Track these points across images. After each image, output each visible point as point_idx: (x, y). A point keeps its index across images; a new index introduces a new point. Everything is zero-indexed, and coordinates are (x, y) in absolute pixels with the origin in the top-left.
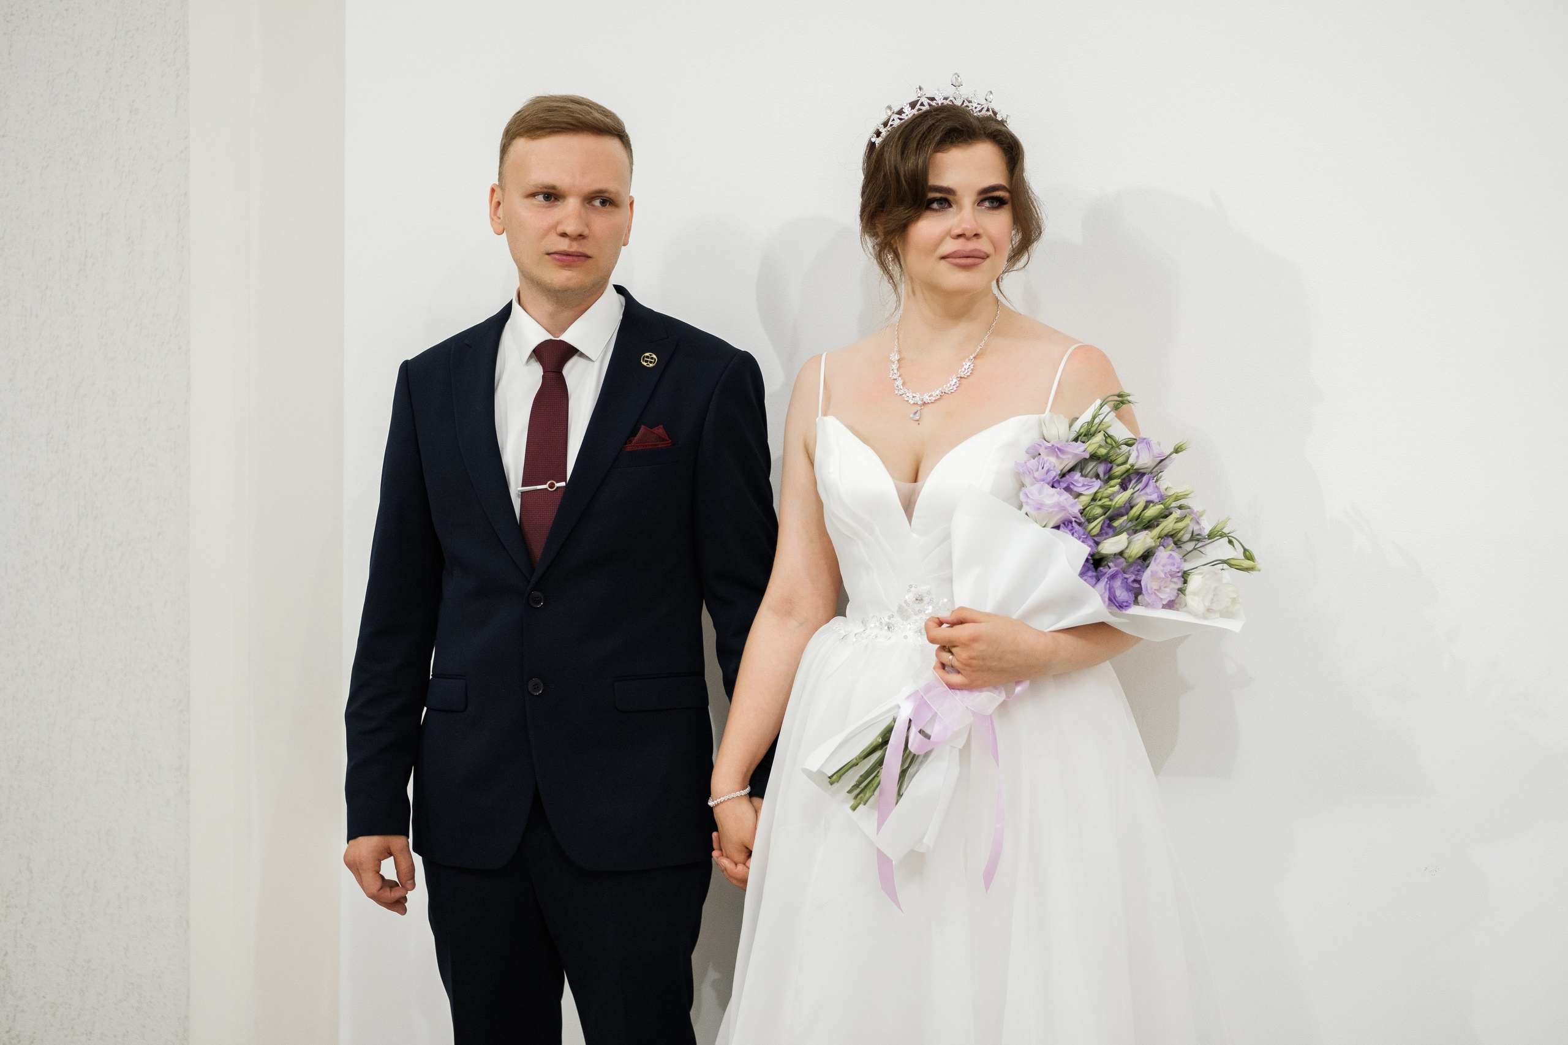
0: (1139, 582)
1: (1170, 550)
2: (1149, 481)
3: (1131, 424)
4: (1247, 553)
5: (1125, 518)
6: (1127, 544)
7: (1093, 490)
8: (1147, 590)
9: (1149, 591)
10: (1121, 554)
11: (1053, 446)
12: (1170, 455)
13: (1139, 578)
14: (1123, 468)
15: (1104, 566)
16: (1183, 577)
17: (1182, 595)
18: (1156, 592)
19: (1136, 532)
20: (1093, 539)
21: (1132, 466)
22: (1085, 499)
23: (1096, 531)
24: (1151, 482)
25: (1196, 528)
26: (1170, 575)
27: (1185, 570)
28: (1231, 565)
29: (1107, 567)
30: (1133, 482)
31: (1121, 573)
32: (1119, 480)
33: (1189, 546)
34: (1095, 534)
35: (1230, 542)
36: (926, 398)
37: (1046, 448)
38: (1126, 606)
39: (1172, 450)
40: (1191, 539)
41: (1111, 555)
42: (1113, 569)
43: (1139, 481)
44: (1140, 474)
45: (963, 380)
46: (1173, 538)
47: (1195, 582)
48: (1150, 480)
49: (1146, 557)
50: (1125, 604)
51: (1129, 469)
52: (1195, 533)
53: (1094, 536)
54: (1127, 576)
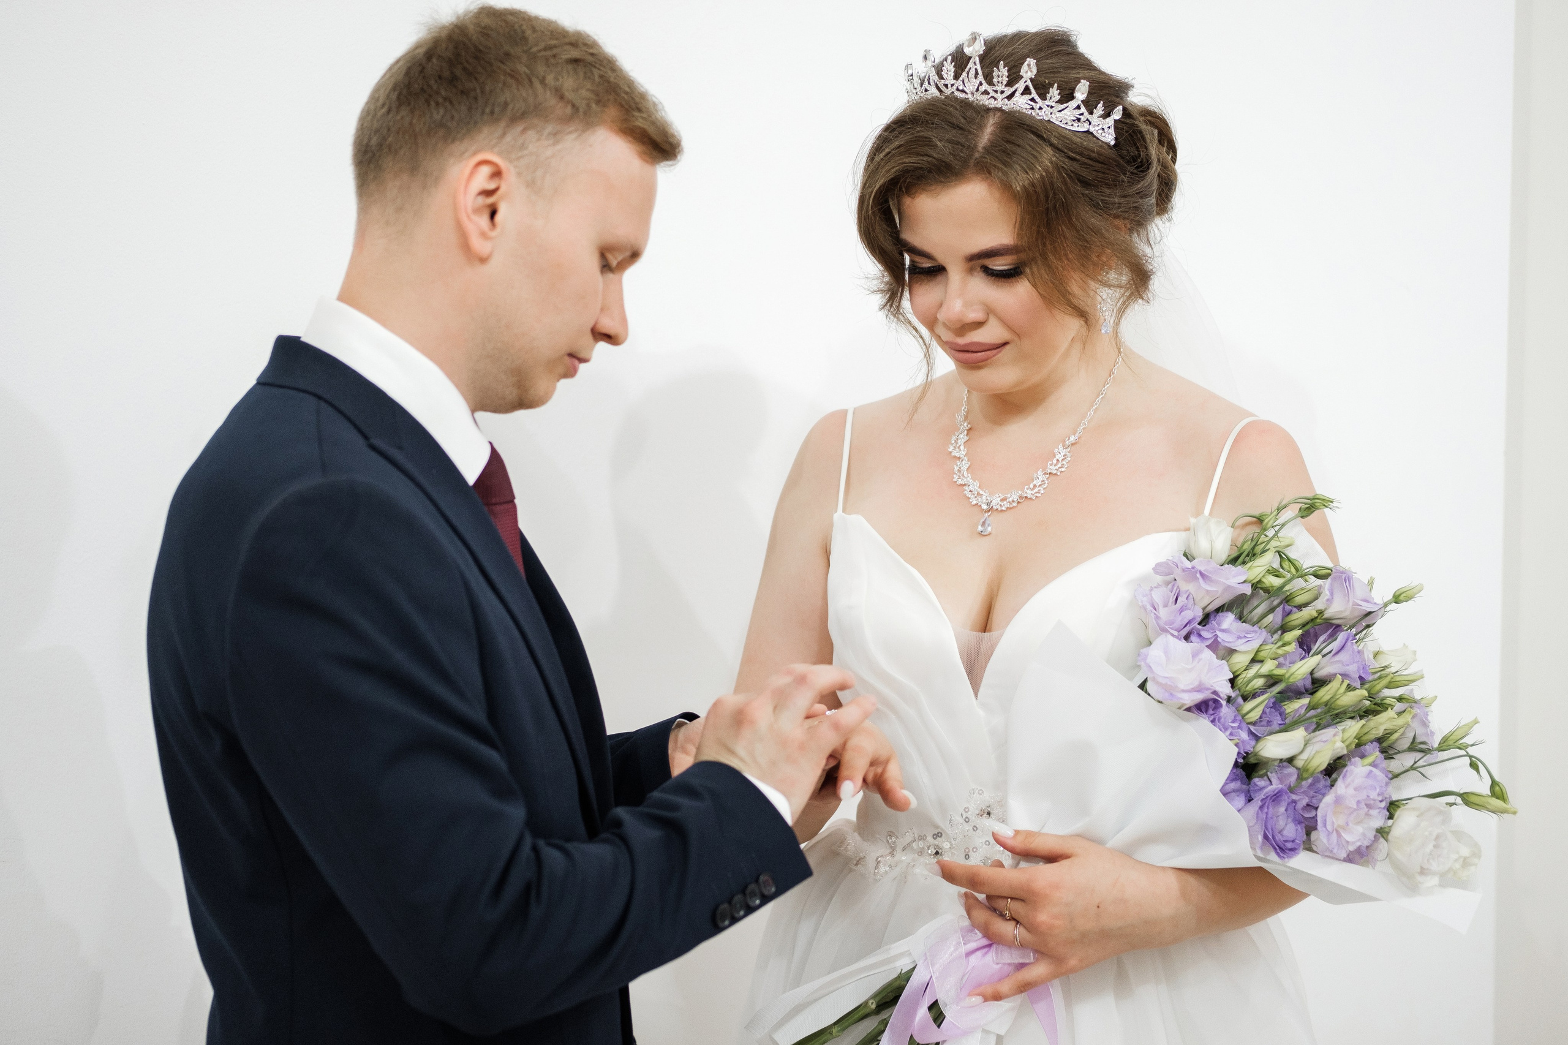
0: (1312, 807)
1: (1370, 765)
2: (1346, 642)
3: (1327, 542)
4: (1497, 788)
5: (1305, 701)
6: (1302, 746)
7: (1255, 645)
8: (1325, 825)
9: (1329, 827)
10: (1291, 760)
11: (1193, 568)
12: (1386, 605)
13: (1314, 802)
14: (1308, 613)
15: (1261, 776)
16: (1388, 810)
17: (1382, 840)
18: (1340, 830)
19: (1319, 727)
20: (1249, 729)
21: (1320, 613)
22: (1241, 660)
23: (1254, 716)
24: (1349, 643)
25: (1420, 731)
26: (1366, 805)
27: (1394, 798)
28: (1467, 803)
29: (1265, 778)
30: (1321, 639)
31: (1286, 793)
32: (1300, 632)
33: (1408, 759)
34: (1253, 720)
35: (1474, 766)
36: (996, 501)
37: (1184, 570)
38: (1291, 850)
39: (1390, 597)
40: (1413, 747)
41: (1275, 760)
42: (1276, 785)
43: (1333, 637)
44: (1332, 627)
45: (1053, 478)
46: (1380, 743)
47: (1405, 820)
48: (1347, 639)
49: (1333, 769)
50: (1289, 845)
51: (1316, 618)
52: (1419, 740)
53: (1254, 724)
54: (1294, 797)
